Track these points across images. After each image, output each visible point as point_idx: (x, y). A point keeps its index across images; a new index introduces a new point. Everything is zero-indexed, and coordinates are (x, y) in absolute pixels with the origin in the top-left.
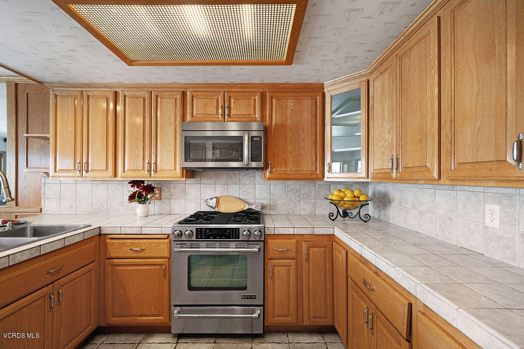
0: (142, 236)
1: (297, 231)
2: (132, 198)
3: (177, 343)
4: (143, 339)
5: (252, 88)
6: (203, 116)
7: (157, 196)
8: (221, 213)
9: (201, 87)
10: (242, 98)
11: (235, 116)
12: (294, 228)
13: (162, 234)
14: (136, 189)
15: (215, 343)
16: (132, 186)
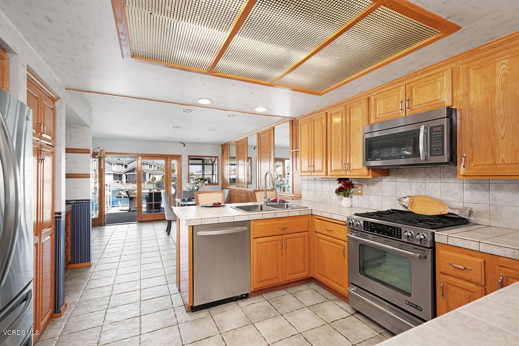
0: (331, 220)
1: (483, 248)
2: (339, 191)
3: (352, 315)
4: (334, 299)
5: (439, 67)
6: (385, 115)
7: (360, 191)
8: (414, 213)
9: (382, 89)
10: (427, 83)
11: (417, 107)
12: (479, 242)
13: (343, 221)
14: (340, 185)
15: (380, 334)
16: (339, 183)
